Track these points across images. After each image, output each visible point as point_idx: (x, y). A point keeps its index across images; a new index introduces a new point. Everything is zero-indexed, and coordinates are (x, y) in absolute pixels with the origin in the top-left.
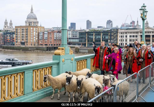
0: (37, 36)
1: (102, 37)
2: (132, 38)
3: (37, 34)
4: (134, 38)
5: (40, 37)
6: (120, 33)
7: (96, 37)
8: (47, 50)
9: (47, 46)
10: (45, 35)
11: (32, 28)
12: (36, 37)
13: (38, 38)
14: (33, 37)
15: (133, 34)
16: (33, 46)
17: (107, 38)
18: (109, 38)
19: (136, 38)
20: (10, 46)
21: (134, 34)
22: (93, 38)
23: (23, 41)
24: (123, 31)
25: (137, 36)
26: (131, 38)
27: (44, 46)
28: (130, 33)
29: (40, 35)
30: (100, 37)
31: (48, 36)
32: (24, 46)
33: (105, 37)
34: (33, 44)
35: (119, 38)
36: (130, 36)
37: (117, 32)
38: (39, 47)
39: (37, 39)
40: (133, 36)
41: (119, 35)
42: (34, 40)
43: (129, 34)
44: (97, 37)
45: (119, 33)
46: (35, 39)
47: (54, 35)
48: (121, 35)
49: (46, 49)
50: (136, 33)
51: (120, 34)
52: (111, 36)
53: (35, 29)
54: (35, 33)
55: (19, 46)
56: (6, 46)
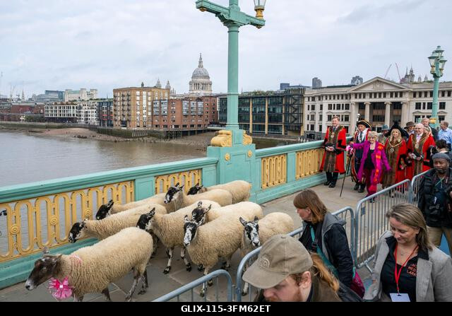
0: (150, 109)
1: (269, 109)
2: (335, 111)
3: (150, 104)
4: (341, 111)
5: (155, 110)
6: (309, 98)
7: (255, 109)
8: (166, 138)
9: (166, 129)
10: (162, 105)
11: (138, 93)
12: (148, 111)
13: (152, 112)
14: (141, 111)
15: (338, 101)
16: (142, 129)
17: (280, 112)
18: (283, 112)
19: (344, 111)
20: (106, 127)
21: (341, 102)
22: (248, 112)
23: (124, 119)
24: (315, 92)
25: (347, 107)
26: (332, 111)
27: (162, 130)
28: (330, 99)
29: (154, 106)
30: (263, 110)
31: (168, 108)
32: (125, 128)
33: (274, 109)
34: (141, 125)
35: (307, 112)
36: (330, 107)
37: (302, 96)
38: (154, 131)
39: (150, 114)
40: (339, 107)
41: (307, 103)
42: (145, 116)
43: (326, 101)
44: (258, 111)
45: (306, 99)
46: (146, 114)
47: (182, 105)
48: (311, 103)
49: (164, 135)
50: (347, 98)
51: (309, 100)
52: (287, 105)
53: (144, 93)
54: (144, 102)
55: (119, 128)
56: (102, 127)
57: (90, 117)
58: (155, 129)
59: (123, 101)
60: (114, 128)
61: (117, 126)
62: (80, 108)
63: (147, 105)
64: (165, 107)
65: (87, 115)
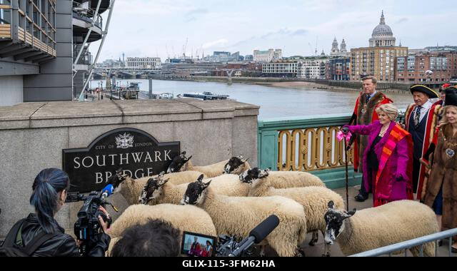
0: (392, 65)
3: (392, 60)
5: (399, 66)
10: (408, 61)
11: (382, 51)
12: (390, 67)
13: (395, 67)
14: (384, 66)
16: (384, 82)
20: (341, 81)
23: (365, 74)
27: (408, 83)
29: (398, 62)
31: (416, 64)
34: (384, 78)
38: (397, 84)
39: (392, 69)
42: (387, 71)
46: (389, 70)
47: (429, 61)
53: (388, 51)
54: (388, 58)
55: (357, 81)
56: (335, 81)
57: (312, 73)
58: (398, 82)
59: (364, 58)
60: (351, 81)
61: (354, 79)
62: (300, 65)
63: (390, 61)
64: (411, 63)
65: (309, 71)
